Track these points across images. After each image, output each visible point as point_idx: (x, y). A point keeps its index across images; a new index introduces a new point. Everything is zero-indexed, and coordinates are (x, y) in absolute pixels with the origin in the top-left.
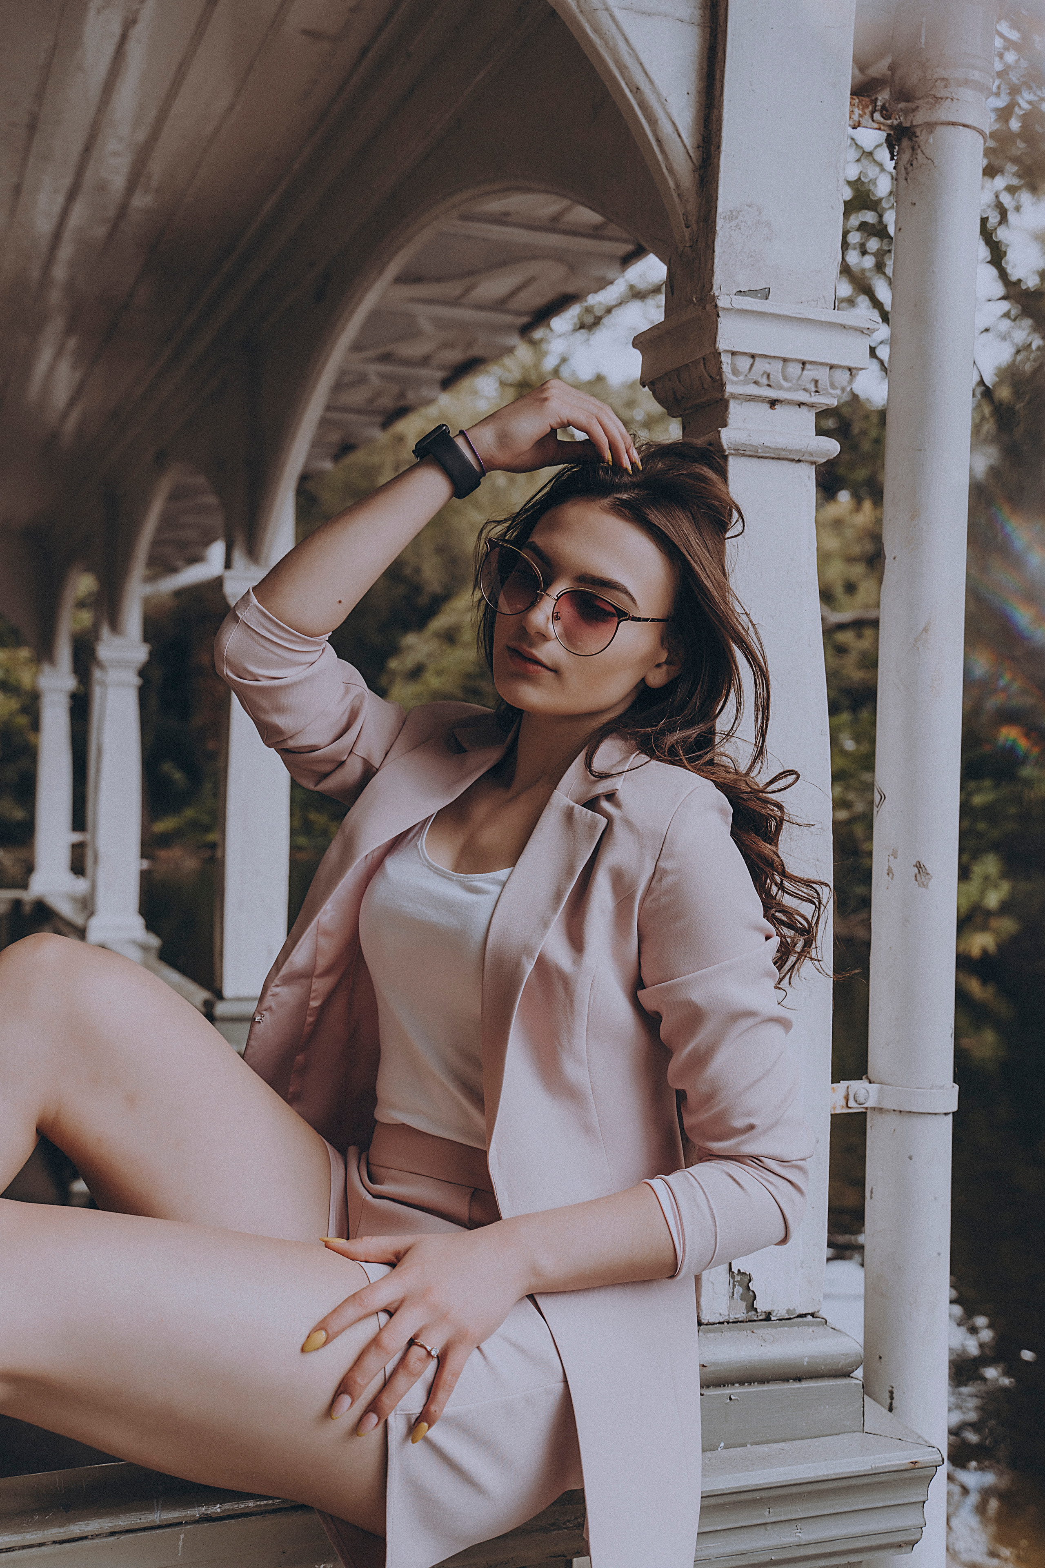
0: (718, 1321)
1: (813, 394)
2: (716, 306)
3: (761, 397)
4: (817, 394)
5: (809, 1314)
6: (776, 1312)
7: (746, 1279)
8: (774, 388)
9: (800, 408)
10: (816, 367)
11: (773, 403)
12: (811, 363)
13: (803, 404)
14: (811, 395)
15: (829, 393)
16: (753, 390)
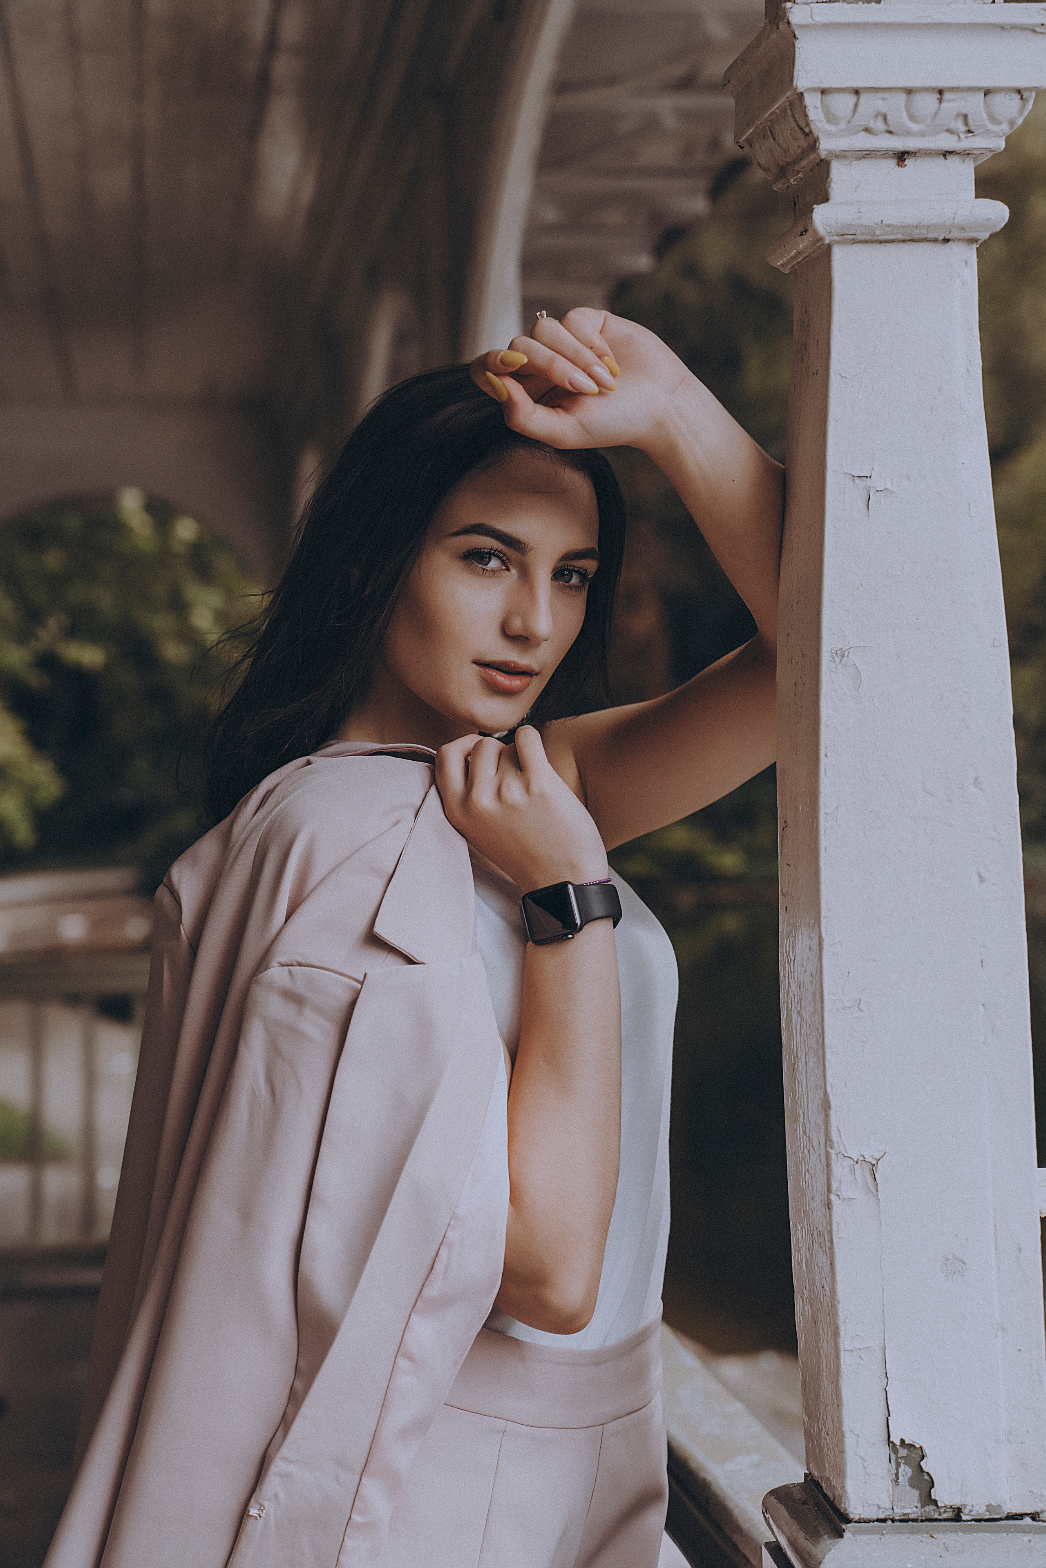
0: (875, 1517)
1: (962, 136)
2: (788, 23)
3: (878, 151)
4: (970, 134)
5: (1027, 1514)
6: (969, 1508)
7: (916, 1455)
8: (897, 135)
9: (946, 159)
10: (961, 95)
11: (901, 157)
12: (952, 89)
13: (951, 153)
14: (959, 137)
15: (988, 132)
16: (863, 142)
